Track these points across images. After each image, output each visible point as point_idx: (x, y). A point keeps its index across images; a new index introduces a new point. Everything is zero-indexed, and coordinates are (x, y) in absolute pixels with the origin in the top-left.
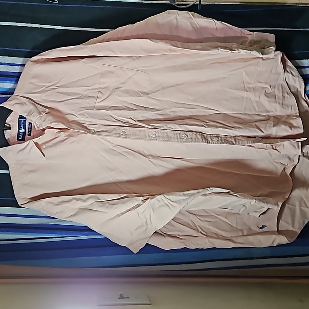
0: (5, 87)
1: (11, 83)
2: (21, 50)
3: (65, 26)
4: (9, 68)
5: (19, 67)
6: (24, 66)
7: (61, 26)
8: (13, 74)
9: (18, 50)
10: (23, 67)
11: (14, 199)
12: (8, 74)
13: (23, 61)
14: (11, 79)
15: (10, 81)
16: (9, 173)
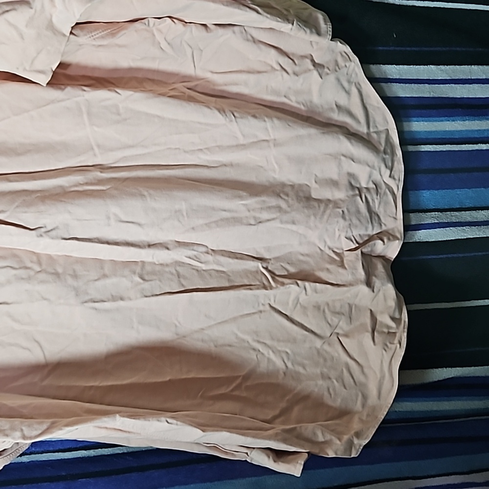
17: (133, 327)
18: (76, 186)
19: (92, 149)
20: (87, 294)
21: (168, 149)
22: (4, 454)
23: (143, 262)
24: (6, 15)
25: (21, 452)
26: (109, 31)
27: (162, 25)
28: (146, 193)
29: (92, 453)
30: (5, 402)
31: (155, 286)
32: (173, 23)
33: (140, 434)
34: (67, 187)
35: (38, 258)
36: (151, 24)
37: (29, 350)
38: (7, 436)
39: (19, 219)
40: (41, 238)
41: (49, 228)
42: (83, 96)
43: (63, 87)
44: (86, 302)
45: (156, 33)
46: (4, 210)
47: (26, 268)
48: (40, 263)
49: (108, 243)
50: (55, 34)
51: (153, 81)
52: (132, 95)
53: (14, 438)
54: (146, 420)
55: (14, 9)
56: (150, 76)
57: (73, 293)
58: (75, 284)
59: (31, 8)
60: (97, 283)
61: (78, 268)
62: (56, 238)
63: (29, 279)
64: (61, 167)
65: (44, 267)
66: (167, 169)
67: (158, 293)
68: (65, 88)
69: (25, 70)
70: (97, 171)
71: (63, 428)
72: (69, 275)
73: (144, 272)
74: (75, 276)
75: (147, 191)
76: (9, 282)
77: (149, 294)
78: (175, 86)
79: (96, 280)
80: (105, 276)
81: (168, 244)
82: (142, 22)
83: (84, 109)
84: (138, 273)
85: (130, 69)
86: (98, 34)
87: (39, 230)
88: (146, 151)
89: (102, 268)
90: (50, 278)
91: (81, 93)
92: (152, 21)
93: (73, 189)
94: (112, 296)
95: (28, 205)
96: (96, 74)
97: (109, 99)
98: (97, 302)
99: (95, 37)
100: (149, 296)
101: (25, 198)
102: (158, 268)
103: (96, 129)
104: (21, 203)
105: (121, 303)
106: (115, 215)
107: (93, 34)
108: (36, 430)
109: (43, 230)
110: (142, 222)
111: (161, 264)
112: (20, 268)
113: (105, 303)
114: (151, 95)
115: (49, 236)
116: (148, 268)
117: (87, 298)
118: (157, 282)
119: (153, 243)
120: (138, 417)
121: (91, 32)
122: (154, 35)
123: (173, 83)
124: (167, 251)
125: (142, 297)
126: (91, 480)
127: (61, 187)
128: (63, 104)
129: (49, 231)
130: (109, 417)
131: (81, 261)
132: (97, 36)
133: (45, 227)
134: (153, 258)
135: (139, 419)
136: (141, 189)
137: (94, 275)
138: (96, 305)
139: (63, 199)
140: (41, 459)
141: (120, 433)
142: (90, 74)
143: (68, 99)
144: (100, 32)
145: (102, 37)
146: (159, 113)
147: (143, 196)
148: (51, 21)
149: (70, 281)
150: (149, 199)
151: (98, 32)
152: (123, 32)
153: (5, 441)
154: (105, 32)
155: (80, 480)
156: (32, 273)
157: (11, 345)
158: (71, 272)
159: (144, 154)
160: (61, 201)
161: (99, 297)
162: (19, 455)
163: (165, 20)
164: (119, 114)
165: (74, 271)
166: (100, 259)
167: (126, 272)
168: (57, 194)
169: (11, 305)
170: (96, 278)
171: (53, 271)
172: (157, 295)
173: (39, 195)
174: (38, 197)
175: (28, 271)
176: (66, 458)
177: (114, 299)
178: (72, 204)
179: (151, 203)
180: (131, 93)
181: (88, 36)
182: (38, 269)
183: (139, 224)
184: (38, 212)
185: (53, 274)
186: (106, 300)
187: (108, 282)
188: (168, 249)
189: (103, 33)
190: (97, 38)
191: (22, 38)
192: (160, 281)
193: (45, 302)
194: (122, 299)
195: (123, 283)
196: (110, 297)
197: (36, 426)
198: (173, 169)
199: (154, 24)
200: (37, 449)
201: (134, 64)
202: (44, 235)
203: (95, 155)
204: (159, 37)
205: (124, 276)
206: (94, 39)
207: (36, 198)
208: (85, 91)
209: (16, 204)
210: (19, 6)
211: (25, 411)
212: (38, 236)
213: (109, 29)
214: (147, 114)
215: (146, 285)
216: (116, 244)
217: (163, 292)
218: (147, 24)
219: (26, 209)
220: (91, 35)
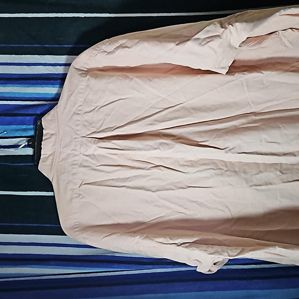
0: (47, 93)
1: (54, 87)
2: (63, 46)
3: (113, 14)
4: (50, 69)
5: (62, 67)
6: (70, 66)
7: (109, 13)
8: (55, 76)
9: (59, 46)
10: (68, 67)
11: (59, 226)
12: (49, 76)
13: (67, 60)
14: (53, 82)
15: (52, 84)
16: (53, 195)
17: (277, 199)
18: (242, 125)
19: (249, 104)
20: (252, 181)
21: (291, 100)
22: (217, 264)
23: (281, 163)
24: (209, 44)
25: (225, 264)
26: (257, 41)
27: (286, 33)
28: (281, 126)
29: (258, 266)
30: (216, 238)
31: (289, 176)
32: (293, 31)
33: (289, 257)
34: (238, 126)
35: (225, 163)
36: (280, 34)
37: (223, 211)
38: (221, 254)
39: (216, 145)
40: (227, 154)
41: (231, 148)
42: (244, 77)
43: (233, 74)
44: (252, 186)
45: (282, 37)
46: (208, 140)
47: (220, 169)
48: (227, 167)
49: (262, 154)
50: (231, 49)
51: (280, 63)
52: (270, 73)
53: (224, 256)
54: (293, 250)
55: (213, 40)
56: (279, 61)
57: (245, 181)
58: (245, 176)
59: (221, 38)
60: (257, 176)
61: (246, 168)
62: (235, 153)
63: (222, 175)
64: (234, 115)
65: (229, 168)
66: (292, 111)
67: (291, 181)
68: (235, 74)
69: (216, 68)
70: (253, 116)
71: (249, 252)
72: (242, 172)
73: (282, 169)
74: (245, 172)
75: (282, 125)
76: (212, 176)
77: (286, 181)
78: (294, 64)
79: (256, 174)
80: (261, 172)
81: (295, 153)
82: (275, 34)
83: (245, 84)
84: (279, 170)
85: (268, 59)
86: (251, 44)
87: (226, 149)
88: (279, 102)
89: (259, 168)
90: (232, 174)
91: (243, 75)
92: (280, 32)
93: (241, 127)
94: (266, 182)
95: (220, 136)
96: (249, 64)
97: (258, 77)
98: (258, 186)
99: (250, 46)
100: (286, 182)
101: (217, 133)
102: (290, 167)
103: (251, 93)
104: (216, 136)
105: (271, 186)
106: (265, 139)
107: (249, 44)
108: (235, 252)
109: (228, 149)
110: (280, 141)
111: (292, 164)
112: (217, 169)
113: (262, 187)
114: (281, 72)
115: (231, 152)
116: (284, 167)
117: (252, 184)
118: (290, 174)
119: (286, 153)
120: (288, 248)
121: (248, 43)
122: (281, 39)
123: (292, 63)
124: (294, 157)
125: (282, 183)
126: (260, 281)
127: (235, 126)
128: (234, 82)
129: (230, 150)
130: (272, 247)
131: (247, 164)
132: (251, 45)
133: (229, 147)
134: (287, 161)
135: (289, 249)
136: (278, 124)
137: (254, 171)
138: (257, 187)
139: (237, 133)
140: (232, 268)
141: (278, 256)
142: (246, 64)
143: (236, 80)
144: (253, 43)
145: (254, 45)
146: (285, 81)
147: (279, 127)
148: (230, 42)
149: (243, 175)
150: (283, 129)
151: (252, 43)
152: (265, 41)
153: (219, 257)
154: (255, 42)
155: (255, 280)
156: (223, 171)
157: (214, 208)
158: (243, 171)
159: (278, 104)
160: (236, 133)
161: (258, 183)
162: (223, 265)
163: (288, 31)
164: (263, 84)
165: (244, 170)
166: (257, 163)
167: (272, 169)
168: (233, 130)
169: (214, 188)
170: (256, 173)
171: (234, 170)
172: (291, 182)
173: (224, 131)
174: (224, 132)
175: (221, 170)
176: (245, 268)
177: (267, 184)
178: (242, 135)
179: (284, 131)
180: (270, 72)
181: (247, 46)
182: (226, 169)
183: (278, 143)
184: (225, 140)
185: (234, 171)
186: (262, 185)
187: (262, 175)
188: (295, 156)
189: (254, 43)
190: (251, 46)
191: (216, 53)
192: (292, 173)
193: (231, 186)
194: (271, 184)
195: (271, 175)
196: (265, 183)
197: (234, 250)
198: (295, 111)
199: (282, 34)
200: (231, 263)
201: (269, 56)
202: (228, 151)
203: (251, 107)
204: (284, 40)
205: (271, 172)
206: (250, 47)
207: (223, 132)
208: (245, 74)
209: (214, 137)
210: (215, 38)
211: (226, 243)
212: (225, 153)
213: (257, 40)
214: (279, 83)
215: (284, 176)
216: (266, 154)
217: (294, 180)
218: (278, 34)
219: (219, 139)
220: (248, 45)
